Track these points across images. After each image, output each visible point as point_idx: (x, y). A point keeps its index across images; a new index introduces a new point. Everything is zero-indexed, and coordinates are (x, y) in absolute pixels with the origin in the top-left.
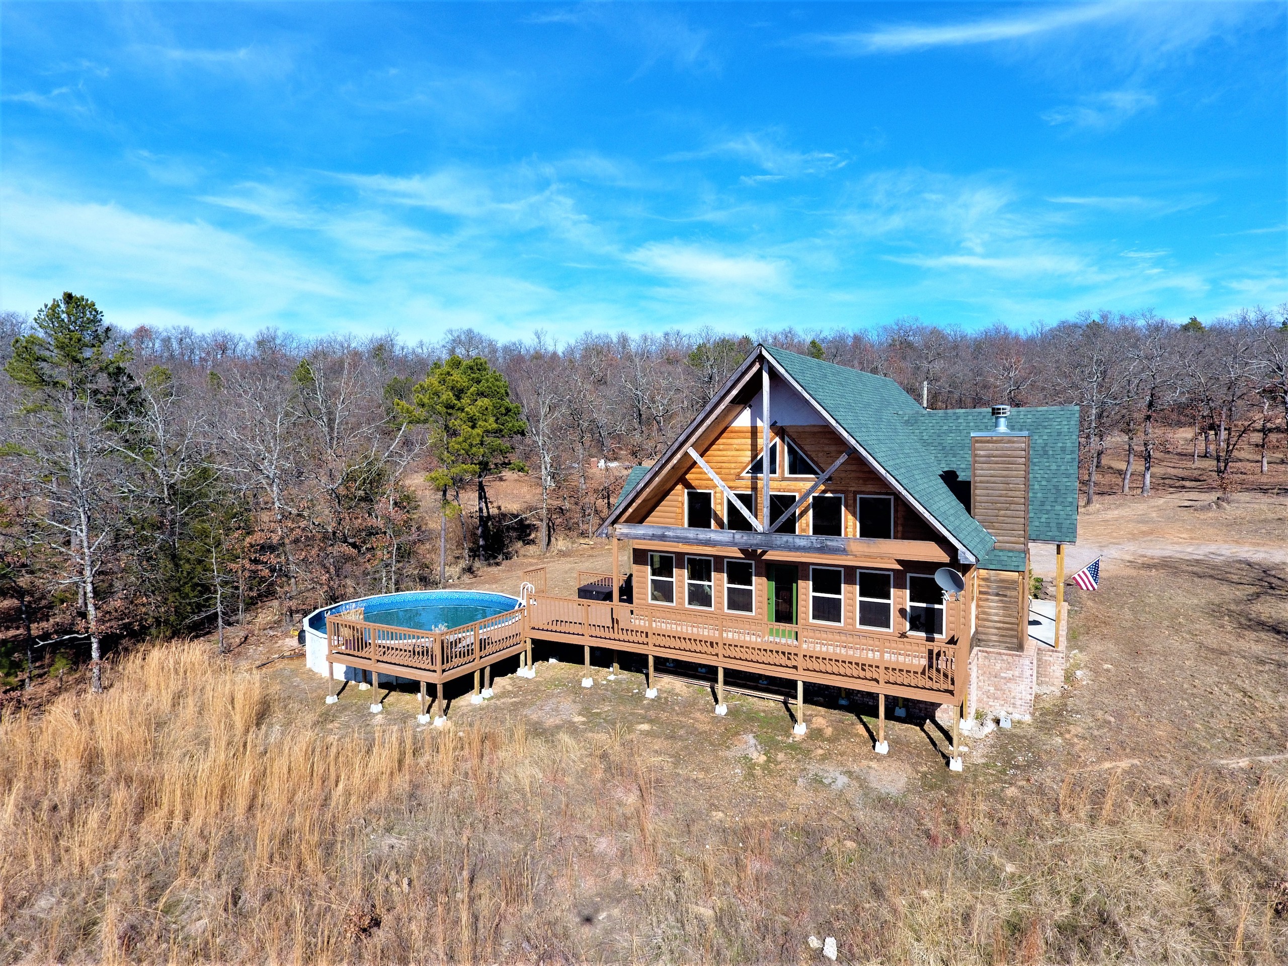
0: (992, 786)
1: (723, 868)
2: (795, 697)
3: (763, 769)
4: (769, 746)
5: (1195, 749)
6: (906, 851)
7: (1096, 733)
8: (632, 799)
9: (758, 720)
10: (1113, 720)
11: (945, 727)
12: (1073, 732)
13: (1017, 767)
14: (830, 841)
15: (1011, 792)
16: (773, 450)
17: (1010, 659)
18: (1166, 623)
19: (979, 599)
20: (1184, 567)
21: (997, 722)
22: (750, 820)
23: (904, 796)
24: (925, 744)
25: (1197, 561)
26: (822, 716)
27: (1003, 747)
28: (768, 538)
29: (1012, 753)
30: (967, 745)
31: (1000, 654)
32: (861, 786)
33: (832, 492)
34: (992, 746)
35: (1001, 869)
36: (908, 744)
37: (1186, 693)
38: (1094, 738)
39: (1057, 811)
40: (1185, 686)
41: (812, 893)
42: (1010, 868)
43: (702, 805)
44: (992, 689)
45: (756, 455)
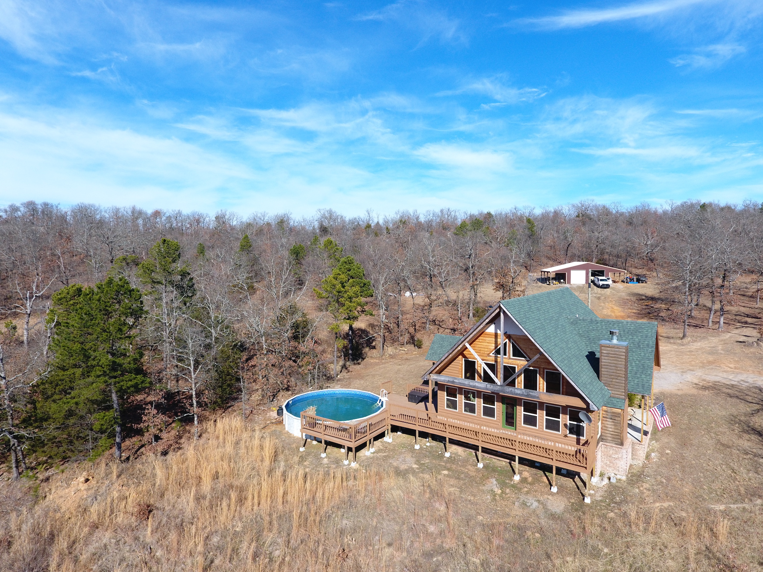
0: (603, 512)
1: (483, 542)
2: (515, 461)
3: (500, 497)
4: (503, 485)
5: (701, 499)
6: (561, 540)
7: (655, 488)
8: (443, 508)
9: (497, 471)
10: (664, 481)
11: (585, 480)
12: (645, 486)
13: (616, 503)
14: (529, 533)
15: (612, 515)
16: (505, 344)
17: (617, 449)
18: (705, 426)
19: (602, 420)
20: (725, 390)
21: (609, 479)
22: (494, 521)
23: (563, 514)
24: (575, 488)
25: (733, 386)
26: (527, 471)
27: (611, 492)
28: (503, 388)
29: (614, 495)
30: (594, 490)
31: (612, 446)
32: (543, 508)
33: (533, 367)
34: (606, 491)
35: (602, 550)
36: (567, 488)
37: (703, 469)
38: (654, 491)
39: (630, 526)
40: (704, 465)
41: (520, 555)
42: (606, 550)
43: (473, 512)
44: (608, 462)
45: (497, 347)
